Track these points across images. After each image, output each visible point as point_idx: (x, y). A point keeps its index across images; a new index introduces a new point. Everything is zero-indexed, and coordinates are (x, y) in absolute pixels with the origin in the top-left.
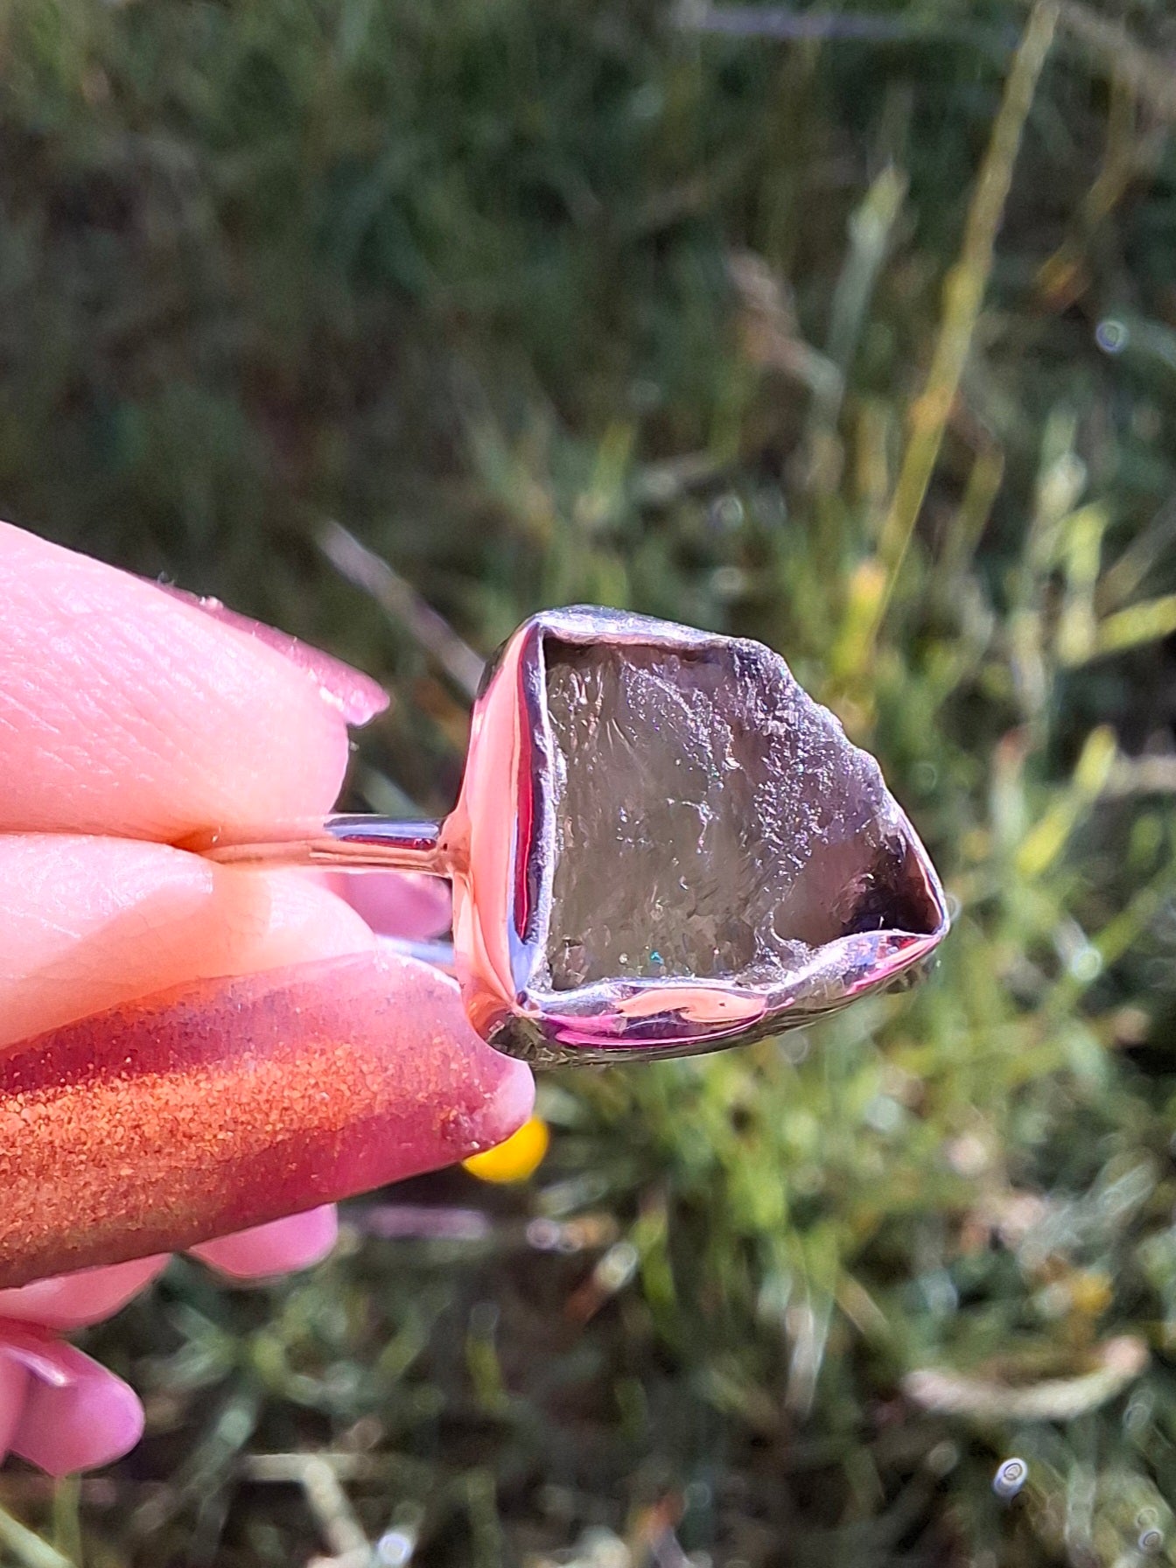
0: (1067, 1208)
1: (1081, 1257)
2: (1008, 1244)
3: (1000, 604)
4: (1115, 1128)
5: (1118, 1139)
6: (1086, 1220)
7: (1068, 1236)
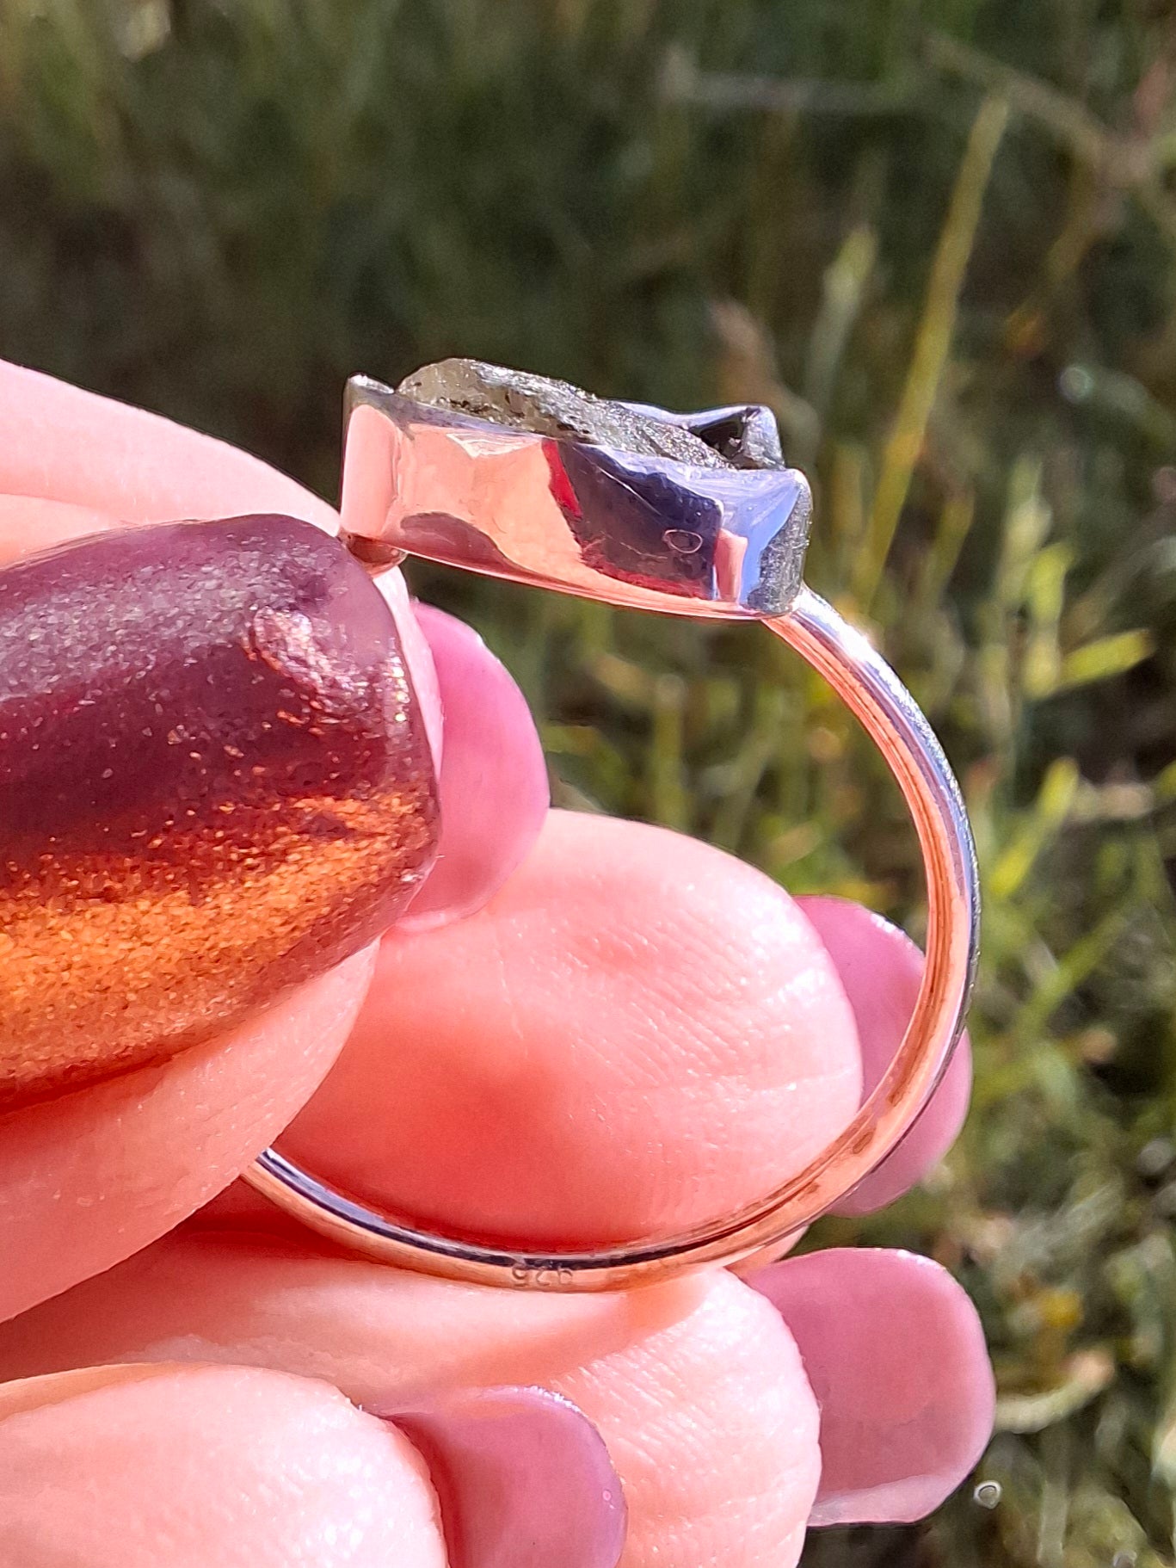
0: (1038, 1227)
1: (1051, 1275)
2: (981, 1264)
3: (971, 636)
4: (1085, 1145)
5: (1086, 1158)
6: (1057, 1238)
7: (1040, 1253)
